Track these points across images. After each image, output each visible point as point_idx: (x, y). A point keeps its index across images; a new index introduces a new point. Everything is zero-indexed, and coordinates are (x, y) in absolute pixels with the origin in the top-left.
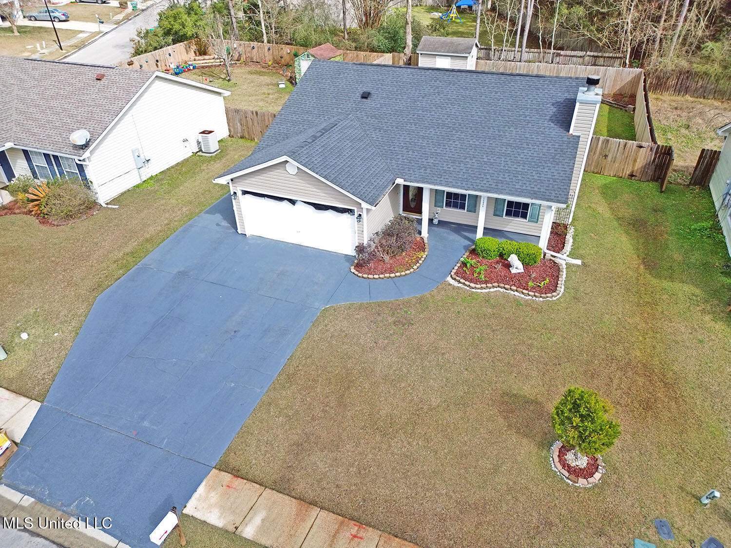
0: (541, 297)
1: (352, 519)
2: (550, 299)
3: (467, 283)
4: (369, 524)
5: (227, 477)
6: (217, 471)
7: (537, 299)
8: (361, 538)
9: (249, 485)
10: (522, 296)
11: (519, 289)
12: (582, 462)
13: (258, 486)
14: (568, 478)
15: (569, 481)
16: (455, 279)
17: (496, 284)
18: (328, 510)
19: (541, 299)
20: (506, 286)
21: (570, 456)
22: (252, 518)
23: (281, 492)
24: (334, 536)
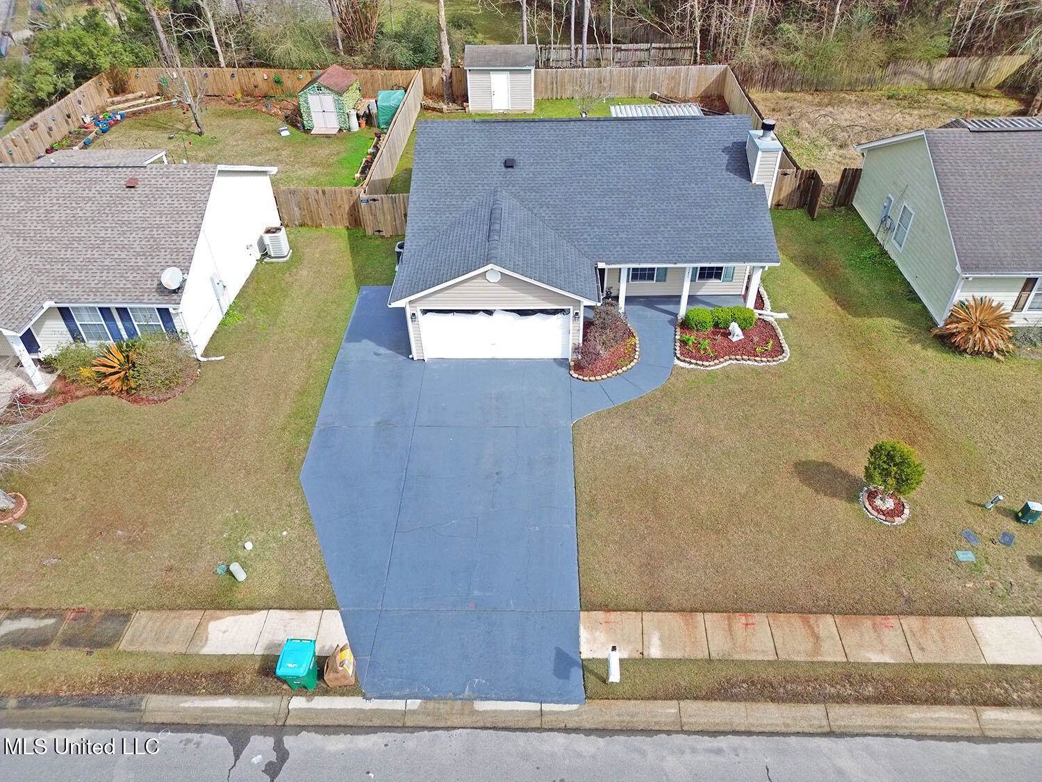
0: (774, 361)
1: (735, 611)
2: (783, 361)
3: (700, 363)
4: (752, 611)
5: (600, 615)
6: (586, 613)
7: (771, 364)
8: (753, 624)
9: (625, 615)
10: (756, 364)
11: (750, 358)
12: (890, 504)
13: (634, 613)
14: (886, 521)
15: (887, 523)
16: (684, 361)
17: (727, 357)
18: (711, 611)
19: (775, 363)
20: (738, 357)
21: (878, 502)
22: (649, 642)
23: (659, 611)
24: (730, 630)
